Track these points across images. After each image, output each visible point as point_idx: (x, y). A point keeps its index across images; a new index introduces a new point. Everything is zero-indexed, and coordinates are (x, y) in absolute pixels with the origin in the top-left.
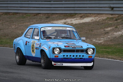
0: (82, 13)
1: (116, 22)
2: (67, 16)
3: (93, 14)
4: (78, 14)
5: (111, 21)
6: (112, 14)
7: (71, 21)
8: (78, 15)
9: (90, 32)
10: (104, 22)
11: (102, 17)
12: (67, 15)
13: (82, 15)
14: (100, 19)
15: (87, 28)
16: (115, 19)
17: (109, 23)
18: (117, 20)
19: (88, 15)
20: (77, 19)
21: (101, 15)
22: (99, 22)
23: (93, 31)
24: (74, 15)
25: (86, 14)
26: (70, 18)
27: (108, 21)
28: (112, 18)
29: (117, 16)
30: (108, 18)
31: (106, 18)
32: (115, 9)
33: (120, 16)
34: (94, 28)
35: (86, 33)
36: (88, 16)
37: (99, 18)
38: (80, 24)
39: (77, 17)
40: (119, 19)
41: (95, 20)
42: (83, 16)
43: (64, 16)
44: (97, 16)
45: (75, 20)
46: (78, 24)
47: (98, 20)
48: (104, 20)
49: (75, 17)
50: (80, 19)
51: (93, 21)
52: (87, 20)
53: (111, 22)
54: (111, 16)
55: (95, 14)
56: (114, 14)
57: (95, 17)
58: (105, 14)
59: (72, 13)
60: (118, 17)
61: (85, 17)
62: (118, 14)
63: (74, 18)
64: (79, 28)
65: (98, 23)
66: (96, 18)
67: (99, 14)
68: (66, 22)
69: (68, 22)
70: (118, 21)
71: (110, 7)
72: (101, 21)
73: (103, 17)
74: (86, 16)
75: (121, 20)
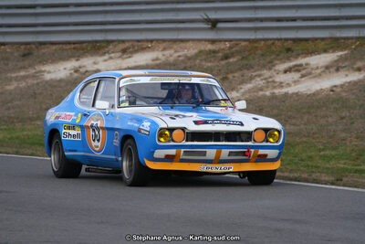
0: (128, 41)
1: (223, 63)
2: (83, 49)
3: (157, 40)
4: (114, 44)
5: (210, 61)
6: (213, 42)
7: (95, 63)
8: (115, 46)
10: (189, 64)
11: (183, 49)
12: (84, 45)
13: (127, 45)
14: (179, 56)
16: (220, 54)
17: (205, 67)
18: (226, 57)
19: (145, 45)
20: (111, 58)
21: (183, 44)
22: (174, 64)
24: (103, 47)
25: (138, 41)
26: (92, 56)
27: (201, 60)
28: (214, 52)
29: (228, 44)
30: (200, 52)
31: (196, 51)
32: (220, 25)
33: (238, 44)
36: (143, 49)
37: (176, 52)
39: (113, 52)
40: (233, 55)
41: (163, 59)
42: (129, 48)
43: (74, 48)
44: (171, 48)
45: (105, 61)
47: (171, 59)
48: (189, 59)
49: (108, 52)
50: (120, 57)
51: (158, 62)
52: (142, 59)
53: (209, 64)
54: (210, 47)
55: (164, 41)
56: (220, 41)
57: (164, 49)
58: (193, 40)
59: (96, 42)
60: (231, 48)
61: (136, 51)
62: (230, 41)
63: (104, 54)
66: (167, 53)
67: (175, 41)
68: (80, 67)
69: (84, 66)
70: (231, 60)
71: (207, 21)
72: (182, 61)
73: (189, 49)
74: (140, 47)
75: (239, 57)
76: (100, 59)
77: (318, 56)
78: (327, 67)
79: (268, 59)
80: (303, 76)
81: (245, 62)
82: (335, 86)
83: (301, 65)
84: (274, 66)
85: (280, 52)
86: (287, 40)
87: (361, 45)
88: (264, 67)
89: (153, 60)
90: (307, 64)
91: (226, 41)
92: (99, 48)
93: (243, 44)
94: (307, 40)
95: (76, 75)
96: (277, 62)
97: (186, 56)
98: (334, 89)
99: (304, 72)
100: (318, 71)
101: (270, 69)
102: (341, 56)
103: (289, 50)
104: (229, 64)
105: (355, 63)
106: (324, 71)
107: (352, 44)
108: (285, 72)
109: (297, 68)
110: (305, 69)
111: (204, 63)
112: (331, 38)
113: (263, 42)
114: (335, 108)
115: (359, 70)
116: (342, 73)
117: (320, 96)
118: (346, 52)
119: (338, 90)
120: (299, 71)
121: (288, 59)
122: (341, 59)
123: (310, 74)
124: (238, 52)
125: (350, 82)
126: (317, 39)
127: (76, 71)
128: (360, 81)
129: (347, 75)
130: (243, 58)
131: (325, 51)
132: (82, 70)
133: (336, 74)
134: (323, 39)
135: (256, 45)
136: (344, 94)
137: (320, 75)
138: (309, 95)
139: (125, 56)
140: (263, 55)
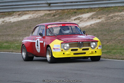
0: (20, 11)
1: (53, 17)
2: (5, 15)
3: (30, 11)
4: (16, 12)
5: (49, 17)
6: (49, 10)
7: (9, 19)
8: (16, 13)
9: (29, 29)
10: (41, 19)
11: (39, 13)
12: (5, 13)
13: (20, 12)
14: (38, 16)
15: (26, 26)
16: (52, 15)
17: (47, 19)
18: (54, 16)
19: (26, 12)
20: (15, 17)
21: (39, 12)
22: (36, 18)
23: (31, 28)
24: (12, 14)
25: (24, 11)
26: (8, 17)
27: (46, 17)
28: (50, 14)
29: (54, 11)
30: (45, 14)
31: (44, 14)
32: (51, 5)
33: (58, 11)
34: (32, 25)
35: (24, 30)
36: (26, 14)
37: (37, 14)
38: (18, 22)
39: (15, 15)
40: (56, 15)
41: (33, 17)
42: (21, 14)
43: (2, 14)
44: (35, 13)
45: (13, 18)
46: (16, 22)
47: (36, 17)
48: (42, 17)
49: (14, 15)
50: (18, 17)
51: (31, 18)
52: (25, 17)
53: (49, 18)
54: (48, 12)
55: (33, 11)
56: (52, 10)
57: (33, 14)
58: (43, 10)
59: (9, 12)
60: (56, 12)
61: (23, 15)
62: (55, 10)
63: (12, 16)
64: (17, 26)
65: (36, 20)
66: (34, 15)
67: (36, 11)
68: (4, 21)
69: (6, 20)
70: (56, 17)
71: (48, 3)
72: (39, 17)
73: (41, 13)
74: (24, 13)
75: (59, 16)
76: (11, 18)
77: (85, 14)
78: (89, 18)
79: (69, 16)
80: (81, 21)
81: (61, 17)
82: (92, 24)
83: (80, 18)
84: (71, 18)
85: (73, 13)
86: (75, 9)
87: (100, 10)
88: (67, 18)
89: (29, 17)
90: (82, 17)
91: (54, 10)
92: (11, 14)
93: (60, 11)
94: (81, 9)
95: (3, 23)
96: (72, 17)
97: (41, 16)
98: (91, 25)
99: (81, 20)
100: (86, 19)
101: (69, 19)
102: (93, 14)
103: (75, 12)
104: (55, 18)
105: (98, 16)
106: (88, 19)
107: (97, 10)
108: (75, 20)
109: (78, 19)
110: (81, 19)
111: (47, 18)
112: (89, 8)
113: (66, 10)
114: (92, 32)
115: (99, 18)
116: (94, 20)
117: (87, 28)
118: (95, 13)
119: (93, 25)
120: (79, 19)
121: (75, 16)
122: (93, 15)
123: (83, 20)
124: (58, 14)
125: (96, 23)
126: (85, 8)
127: (3, 22)
128: (100, 22)
129: (95, 20)
130: (60, 16)
131: (88, 12)
132: (5, 22)
133: (92, 20)
134: (87, 8)
135: (64, 11)
136: (95, 27)
137: (86, 21)
138: (83, 28)
139: (20, 16)
140: (66, 15)
